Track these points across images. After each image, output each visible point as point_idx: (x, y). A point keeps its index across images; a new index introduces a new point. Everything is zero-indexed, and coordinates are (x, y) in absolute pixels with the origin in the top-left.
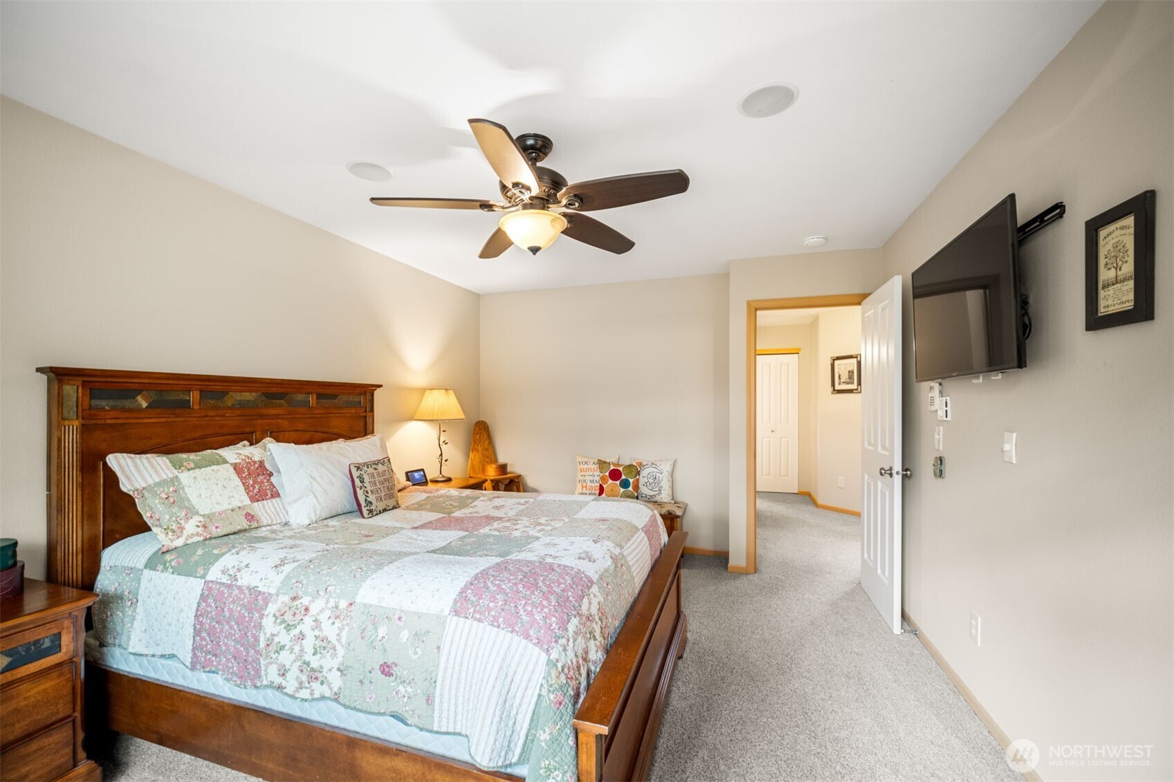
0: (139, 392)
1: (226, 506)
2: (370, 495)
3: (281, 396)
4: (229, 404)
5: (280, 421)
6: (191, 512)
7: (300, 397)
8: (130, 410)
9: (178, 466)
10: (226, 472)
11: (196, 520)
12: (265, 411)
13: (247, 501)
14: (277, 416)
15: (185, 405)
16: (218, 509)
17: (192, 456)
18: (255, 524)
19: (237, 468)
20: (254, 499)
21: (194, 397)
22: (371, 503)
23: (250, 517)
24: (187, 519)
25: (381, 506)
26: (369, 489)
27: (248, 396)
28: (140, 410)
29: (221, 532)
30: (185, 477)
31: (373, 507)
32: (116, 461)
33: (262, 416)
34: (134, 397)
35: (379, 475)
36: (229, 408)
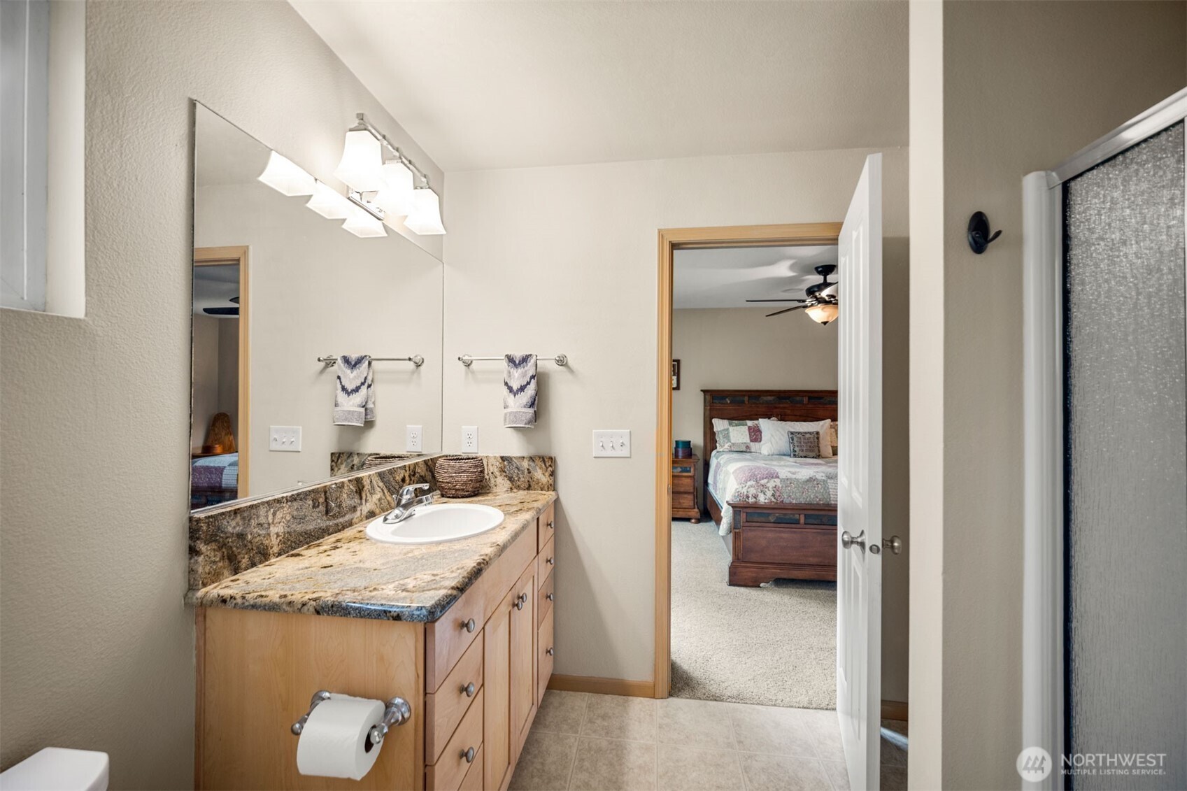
0: (727, 397)
1: (740, 441)
2: (796, 447)
3: (788, 398)
4: (761, 401)
5: (786, 410)
6: (729, 441)
7: (798, 398)
8: (724, 404)
9: (730, 424)
10: (745, 429)
11: (729, 444)
12: (778, 406)
13: (749, 441)
14: (784, 408)
15: (743, 402)
16: (738, 442)
17: (736, 422)
18: (748, 450)
19: (750, 428)
20: (751, 441)
21: (746, 399)
22: (795, 451)
23: (748, 447)
24: (727, 443)
25: (801, 454)
26: (796, 444)
27: (770, 398)
28: (727, 403)
29: (735, 450)
30: (731, 429)
31: (797, 454)
32: (714, 421)
33: (776, 408)
34: (725, 399)
35: (805, 439)
36: (760, 403)
